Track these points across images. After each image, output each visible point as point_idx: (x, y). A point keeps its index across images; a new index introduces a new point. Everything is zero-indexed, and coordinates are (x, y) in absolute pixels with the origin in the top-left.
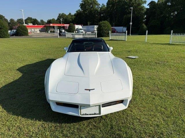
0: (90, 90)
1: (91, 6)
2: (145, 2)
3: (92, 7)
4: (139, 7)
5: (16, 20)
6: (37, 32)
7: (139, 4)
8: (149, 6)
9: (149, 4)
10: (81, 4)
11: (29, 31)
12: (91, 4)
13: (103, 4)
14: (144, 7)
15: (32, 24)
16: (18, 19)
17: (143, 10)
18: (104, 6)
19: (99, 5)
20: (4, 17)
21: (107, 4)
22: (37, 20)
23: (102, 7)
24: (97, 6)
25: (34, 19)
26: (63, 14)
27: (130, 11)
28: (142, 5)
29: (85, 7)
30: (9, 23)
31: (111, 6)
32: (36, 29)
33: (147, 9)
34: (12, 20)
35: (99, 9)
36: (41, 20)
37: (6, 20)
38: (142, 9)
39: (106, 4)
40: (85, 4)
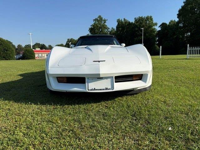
0: (99, 62)
1: (100, 30)
2: (156, 24)
3: (102, 31)
4: (150, 29)
5: (23, 46)
6: (44, 57)
7: (150, 27)
8: (160, 27)
9: (160, 26)
10: (90, 28)
11: (36, 56)
12: (101, 28)
13: (112, 28)
14: (155, 29)
15: (39, 49)
16: (25, 45)
17: (154, 32)
18: (114, 29)
19: (109, 28)
20: (11, 43)
21: (117, 27)
22: (45, 46)
23: (111, 31)
24: (106, 30)
25: (42, 45)
26: (72, 39)
27: (141, 33)
28: (153, 27)
29: (95, 31)
30: (17, 49)
31: (120, 29)
32: (43, 54)
33: (159, 31)
34: (19, 46)
35: (109, 33)
36: (49, 46)
37: (14, 46)
38: (154, 30)
39: (115, 28)
40: (94, 28)
